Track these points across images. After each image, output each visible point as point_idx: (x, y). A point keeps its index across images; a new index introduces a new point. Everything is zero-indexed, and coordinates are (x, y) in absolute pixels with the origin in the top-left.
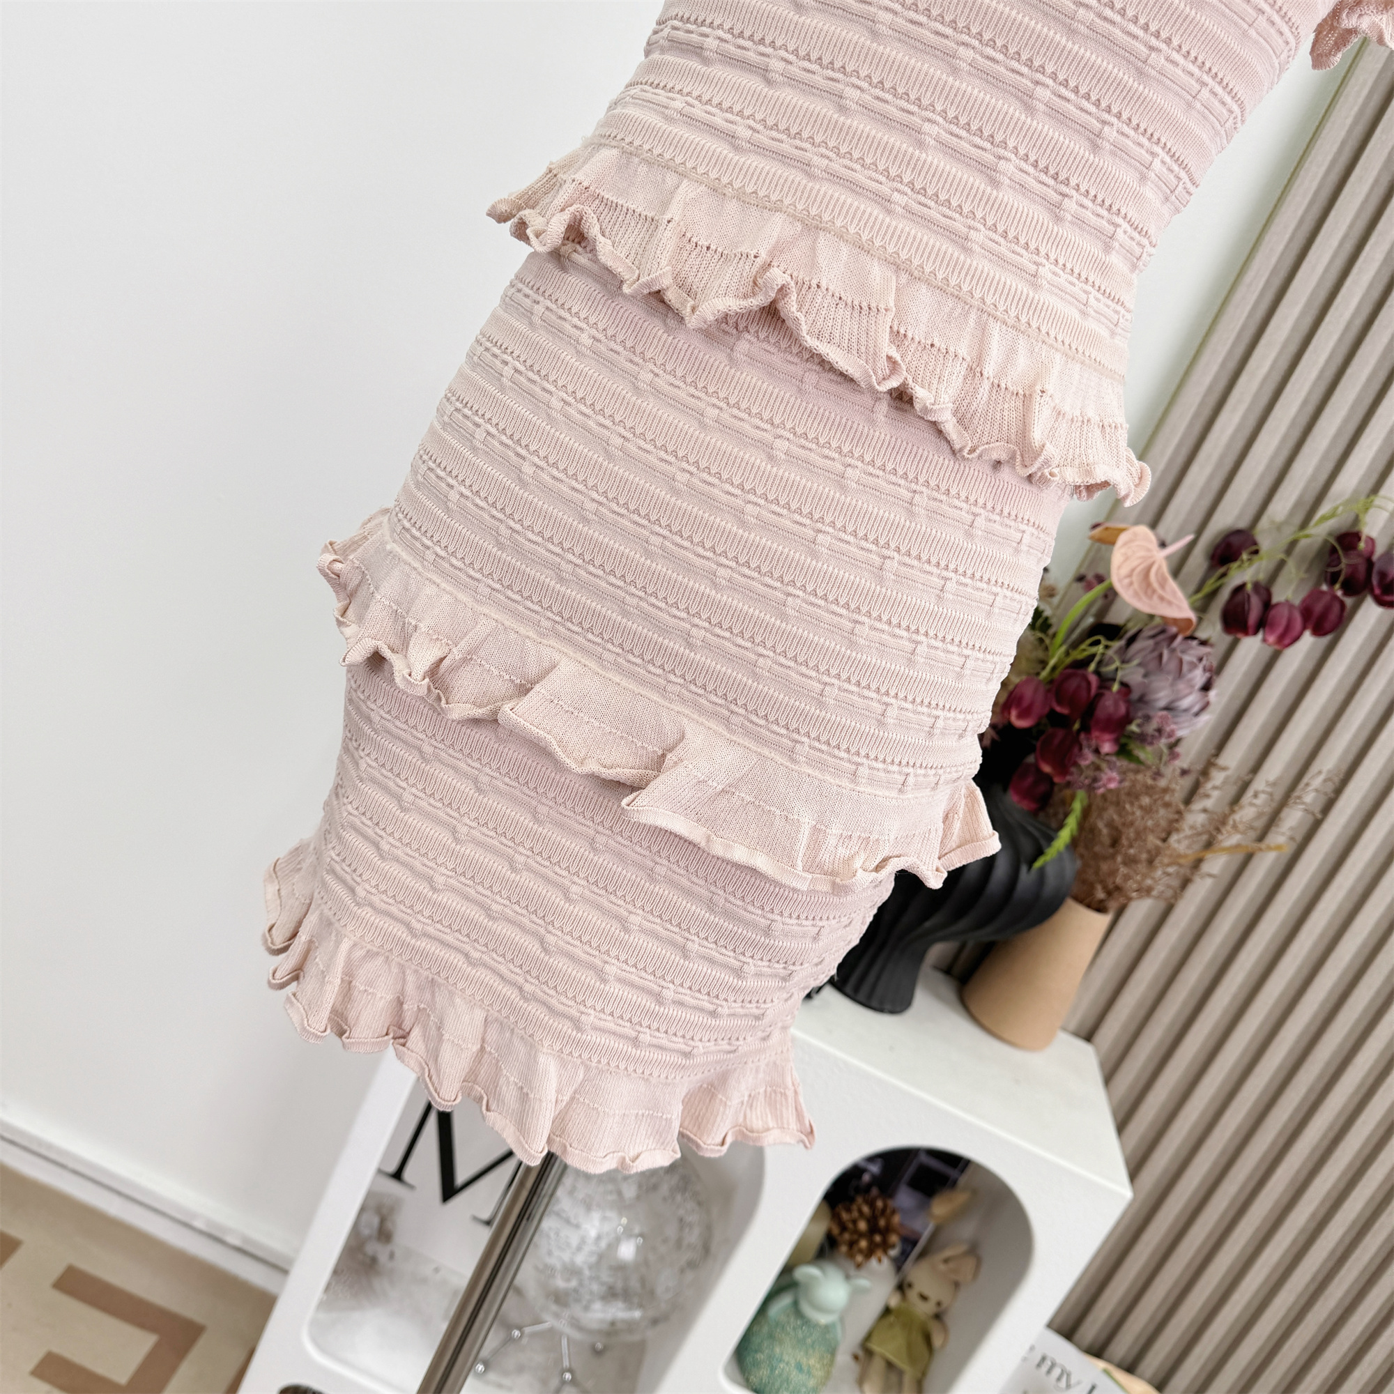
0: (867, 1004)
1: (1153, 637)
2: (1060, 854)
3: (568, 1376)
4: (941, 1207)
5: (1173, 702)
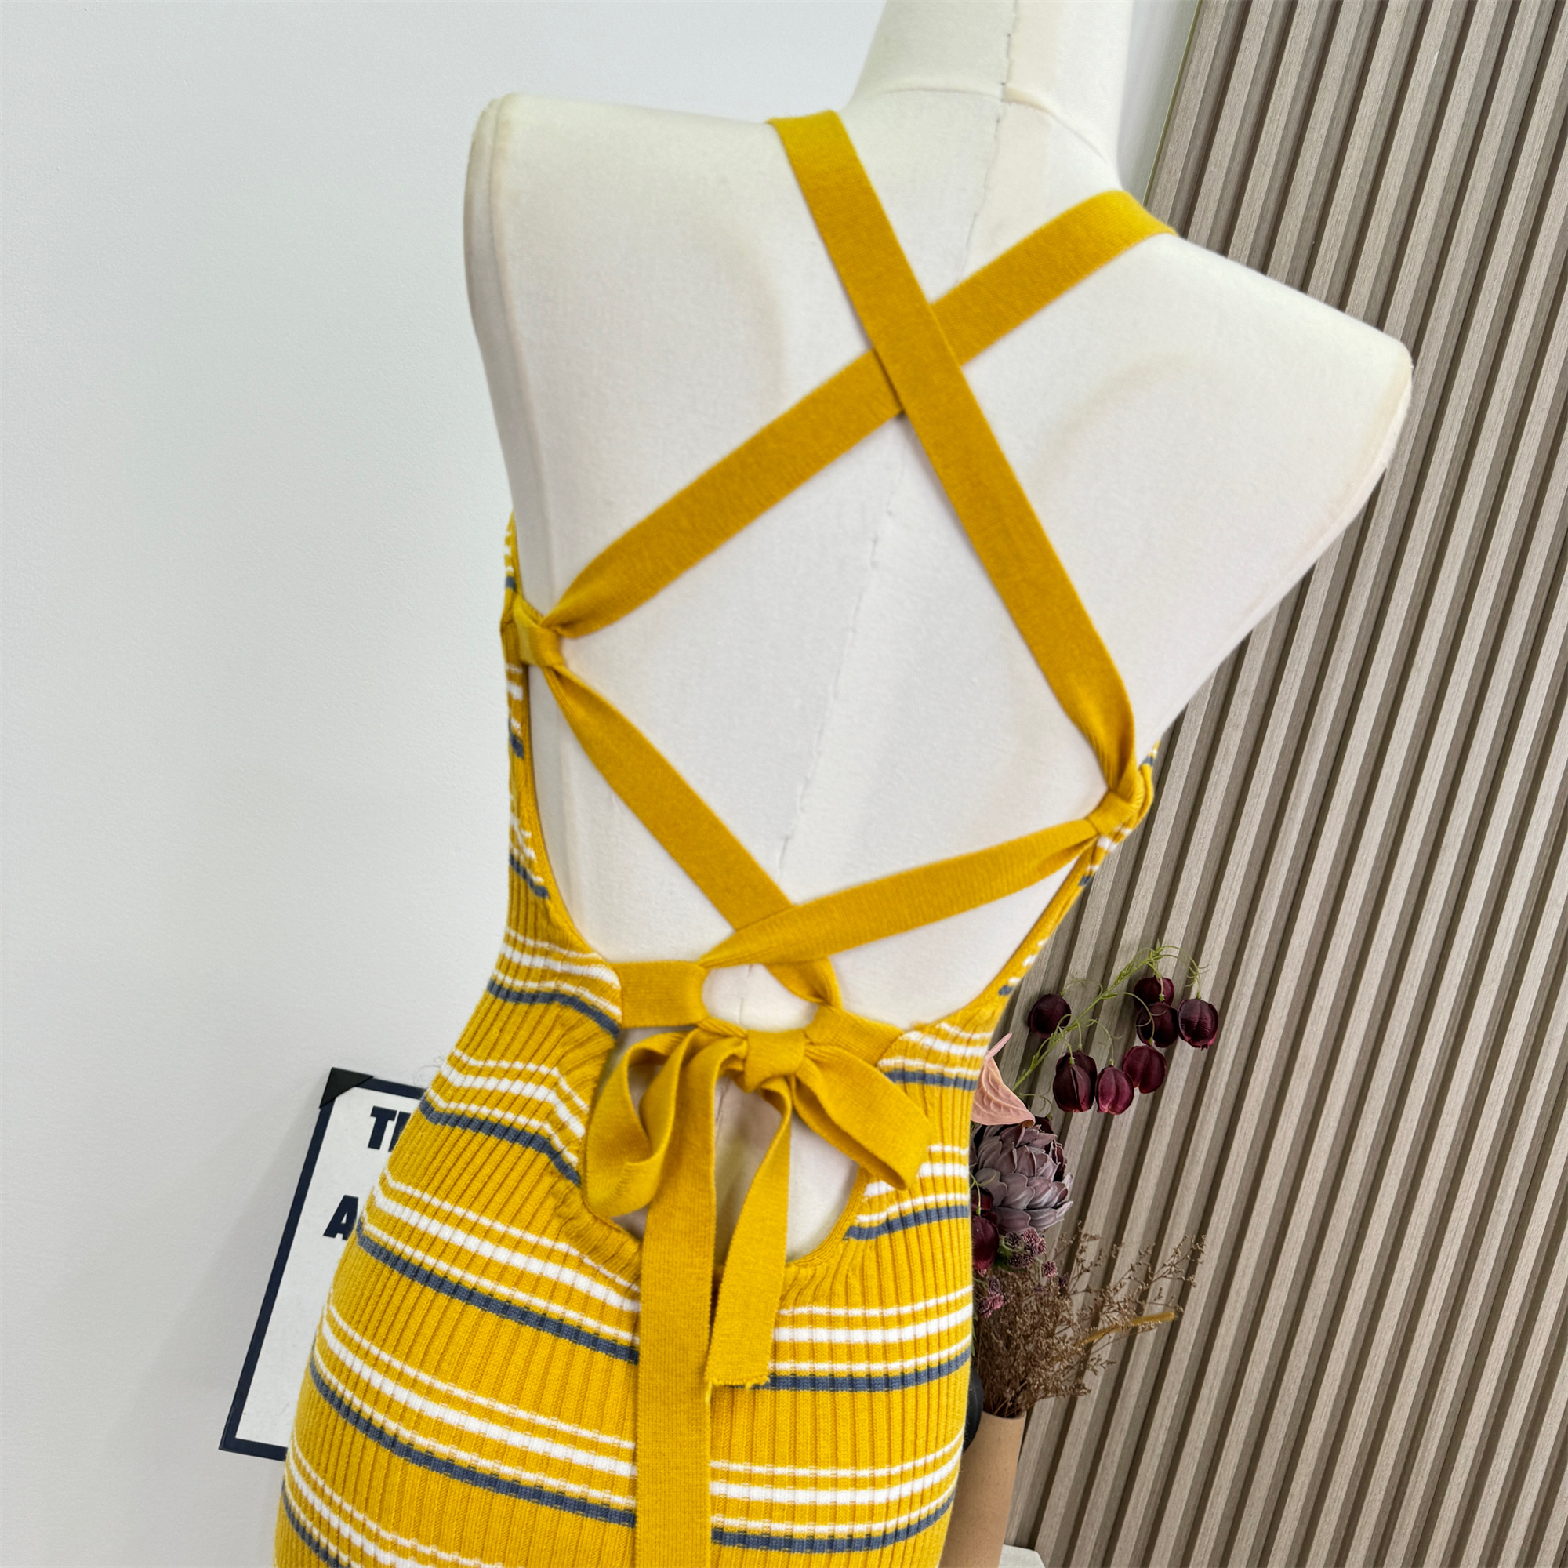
5: (1033, 1201)
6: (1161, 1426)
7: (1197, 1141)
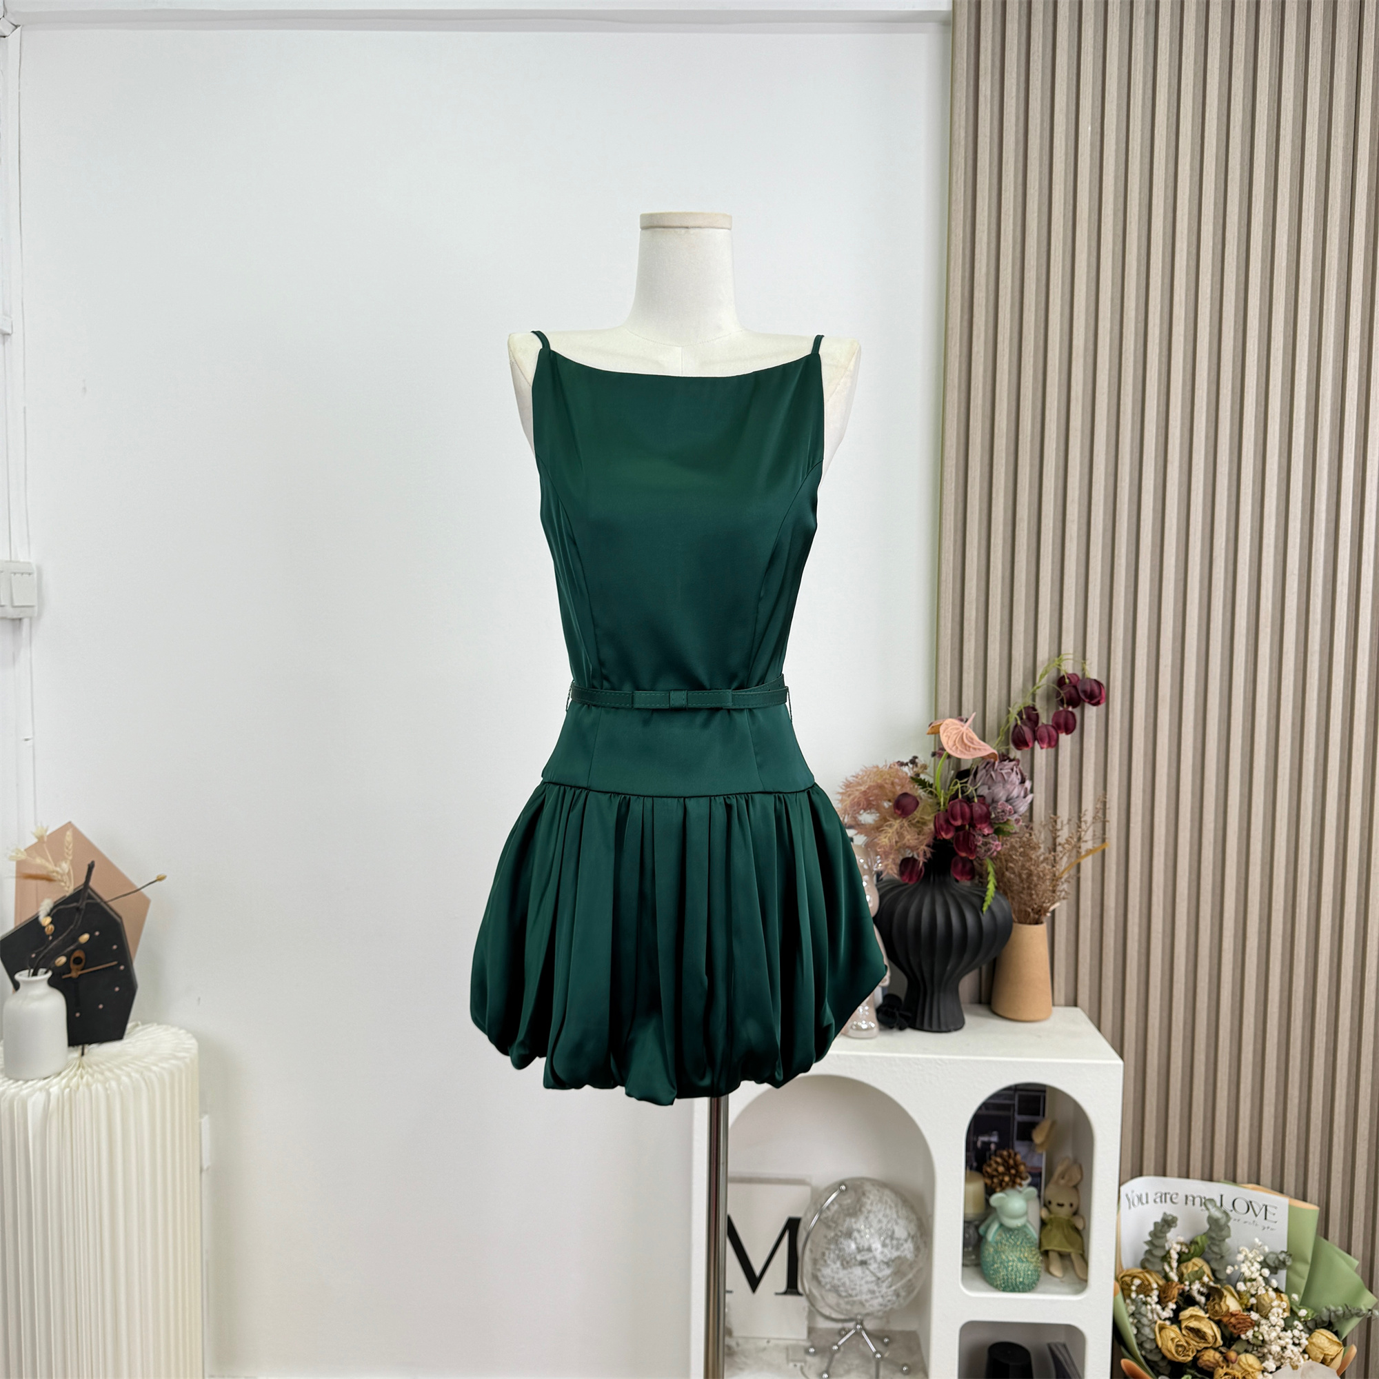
0: (939, 1031)
1: (985, 768)
2: (993, 898)
3: (878, 1356)
4: (1039, 1137)
5: (1008, 796)
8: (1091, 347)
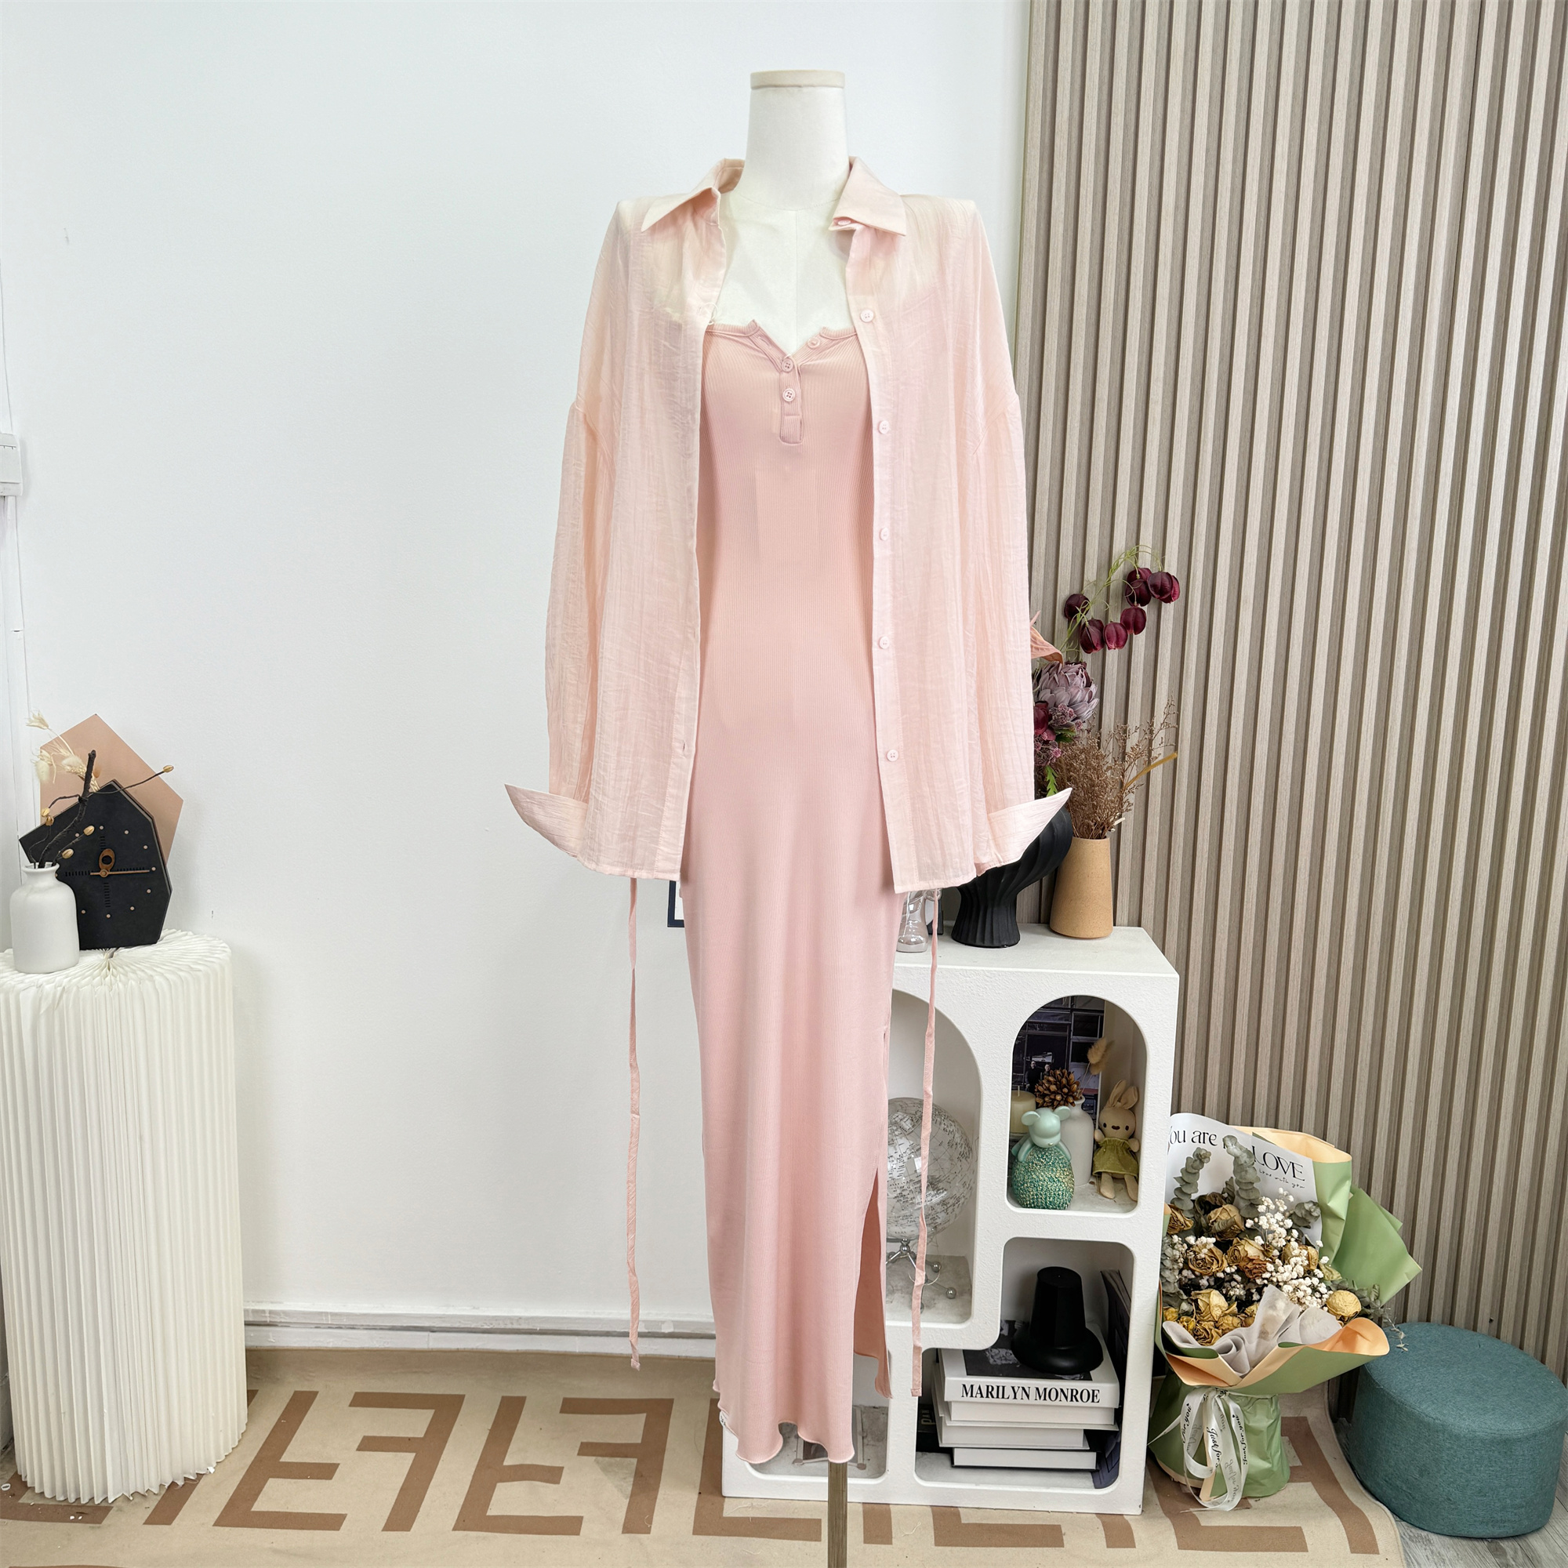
0: (993, 946)
1: (1048, 671)
5: (1071, 700)
6: (1203, 840)
7: (1187, 663)
8: (1183, 205)
